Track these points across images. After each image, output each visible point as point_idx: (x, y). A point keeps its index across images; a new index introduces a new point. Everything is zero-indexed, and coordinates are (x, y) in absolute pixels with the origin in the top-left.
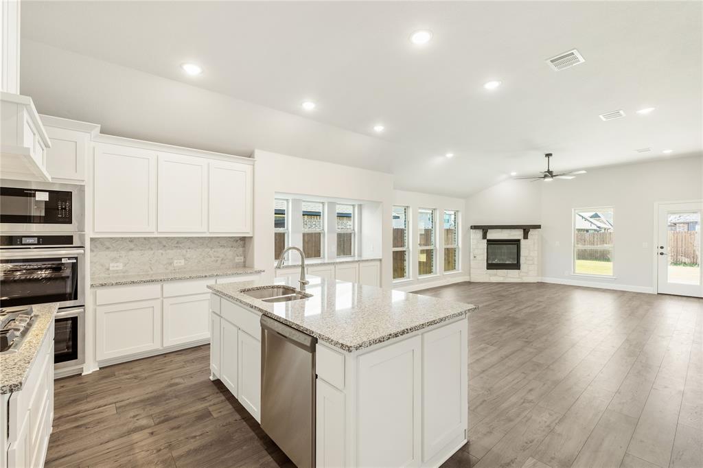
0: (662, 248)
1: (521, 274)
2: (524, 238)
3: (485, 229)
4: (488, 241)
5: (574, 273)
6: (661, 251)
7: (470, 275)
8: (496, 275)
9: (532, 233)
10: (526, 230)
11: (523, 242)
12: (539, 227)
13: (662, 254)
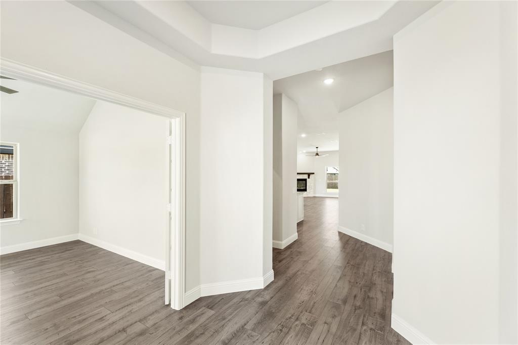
9: (311, 176)
10: (309, 175)
11: (308, 180)
12: (313, 173)
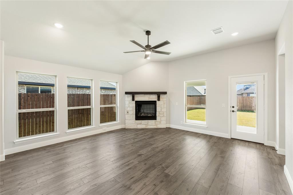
0: (233, 107)
1: (156, 123)
2: (158, 100)
3: (133, 94)
4: (136, 102)
5: (186, 122)
6: (233, 109)
7: (125, 124)
8: (141, 124)
9: (162, 96)
12: (165, 93)
13: (233, 111)
